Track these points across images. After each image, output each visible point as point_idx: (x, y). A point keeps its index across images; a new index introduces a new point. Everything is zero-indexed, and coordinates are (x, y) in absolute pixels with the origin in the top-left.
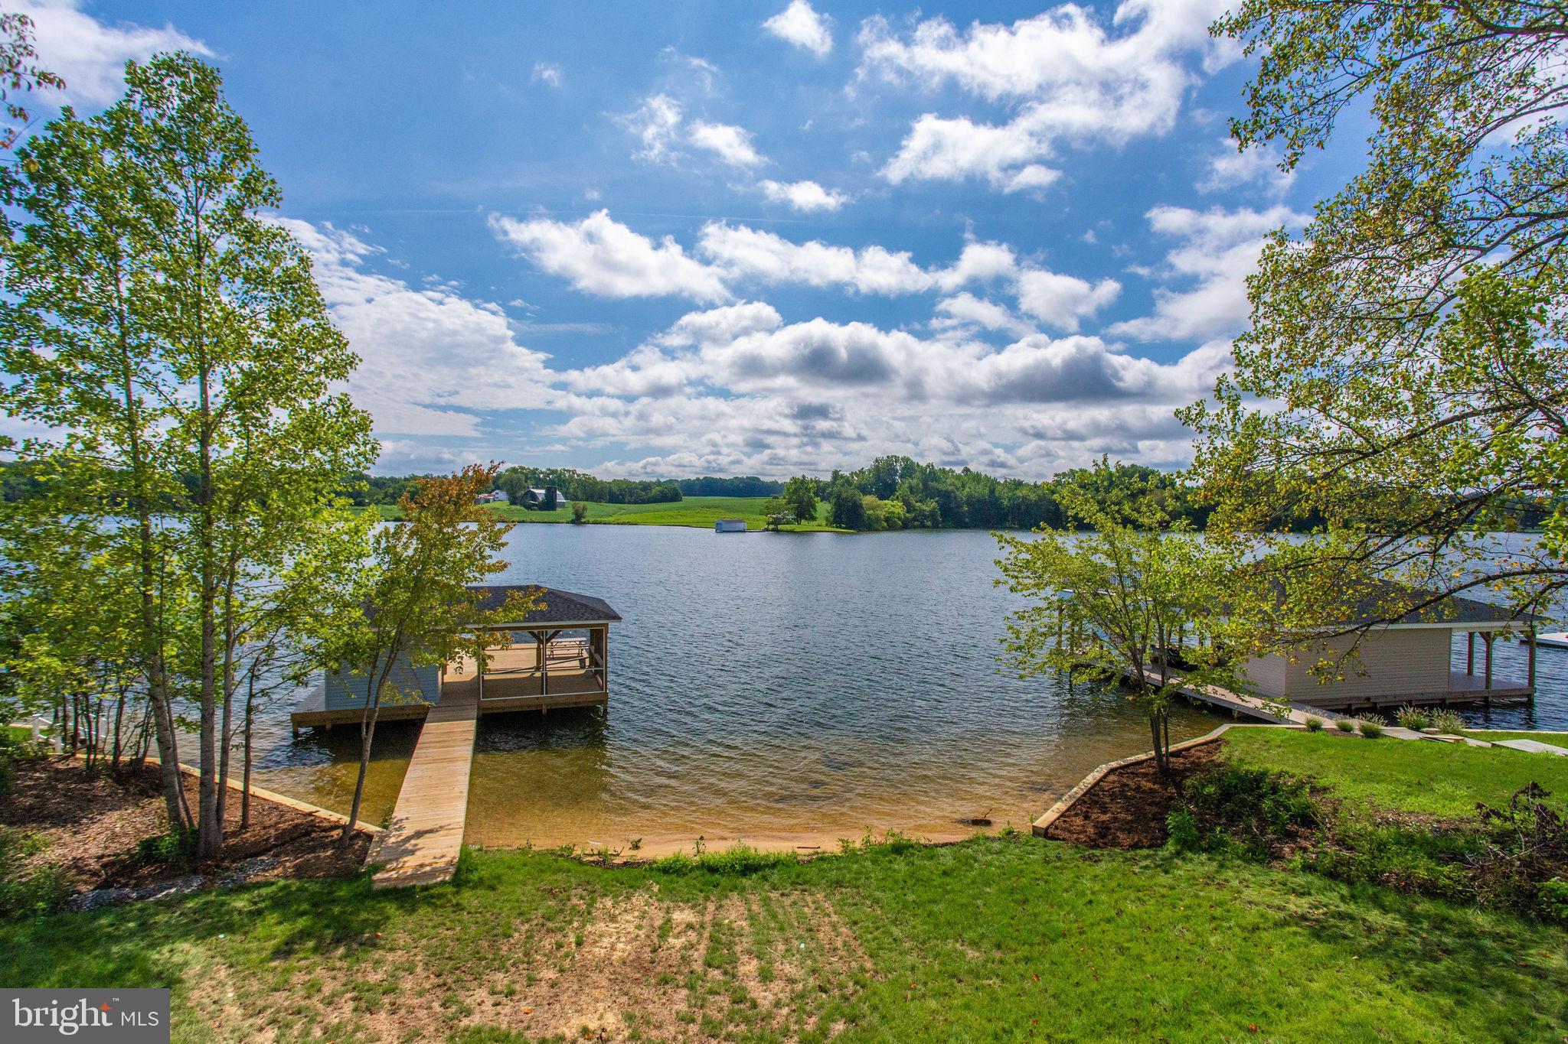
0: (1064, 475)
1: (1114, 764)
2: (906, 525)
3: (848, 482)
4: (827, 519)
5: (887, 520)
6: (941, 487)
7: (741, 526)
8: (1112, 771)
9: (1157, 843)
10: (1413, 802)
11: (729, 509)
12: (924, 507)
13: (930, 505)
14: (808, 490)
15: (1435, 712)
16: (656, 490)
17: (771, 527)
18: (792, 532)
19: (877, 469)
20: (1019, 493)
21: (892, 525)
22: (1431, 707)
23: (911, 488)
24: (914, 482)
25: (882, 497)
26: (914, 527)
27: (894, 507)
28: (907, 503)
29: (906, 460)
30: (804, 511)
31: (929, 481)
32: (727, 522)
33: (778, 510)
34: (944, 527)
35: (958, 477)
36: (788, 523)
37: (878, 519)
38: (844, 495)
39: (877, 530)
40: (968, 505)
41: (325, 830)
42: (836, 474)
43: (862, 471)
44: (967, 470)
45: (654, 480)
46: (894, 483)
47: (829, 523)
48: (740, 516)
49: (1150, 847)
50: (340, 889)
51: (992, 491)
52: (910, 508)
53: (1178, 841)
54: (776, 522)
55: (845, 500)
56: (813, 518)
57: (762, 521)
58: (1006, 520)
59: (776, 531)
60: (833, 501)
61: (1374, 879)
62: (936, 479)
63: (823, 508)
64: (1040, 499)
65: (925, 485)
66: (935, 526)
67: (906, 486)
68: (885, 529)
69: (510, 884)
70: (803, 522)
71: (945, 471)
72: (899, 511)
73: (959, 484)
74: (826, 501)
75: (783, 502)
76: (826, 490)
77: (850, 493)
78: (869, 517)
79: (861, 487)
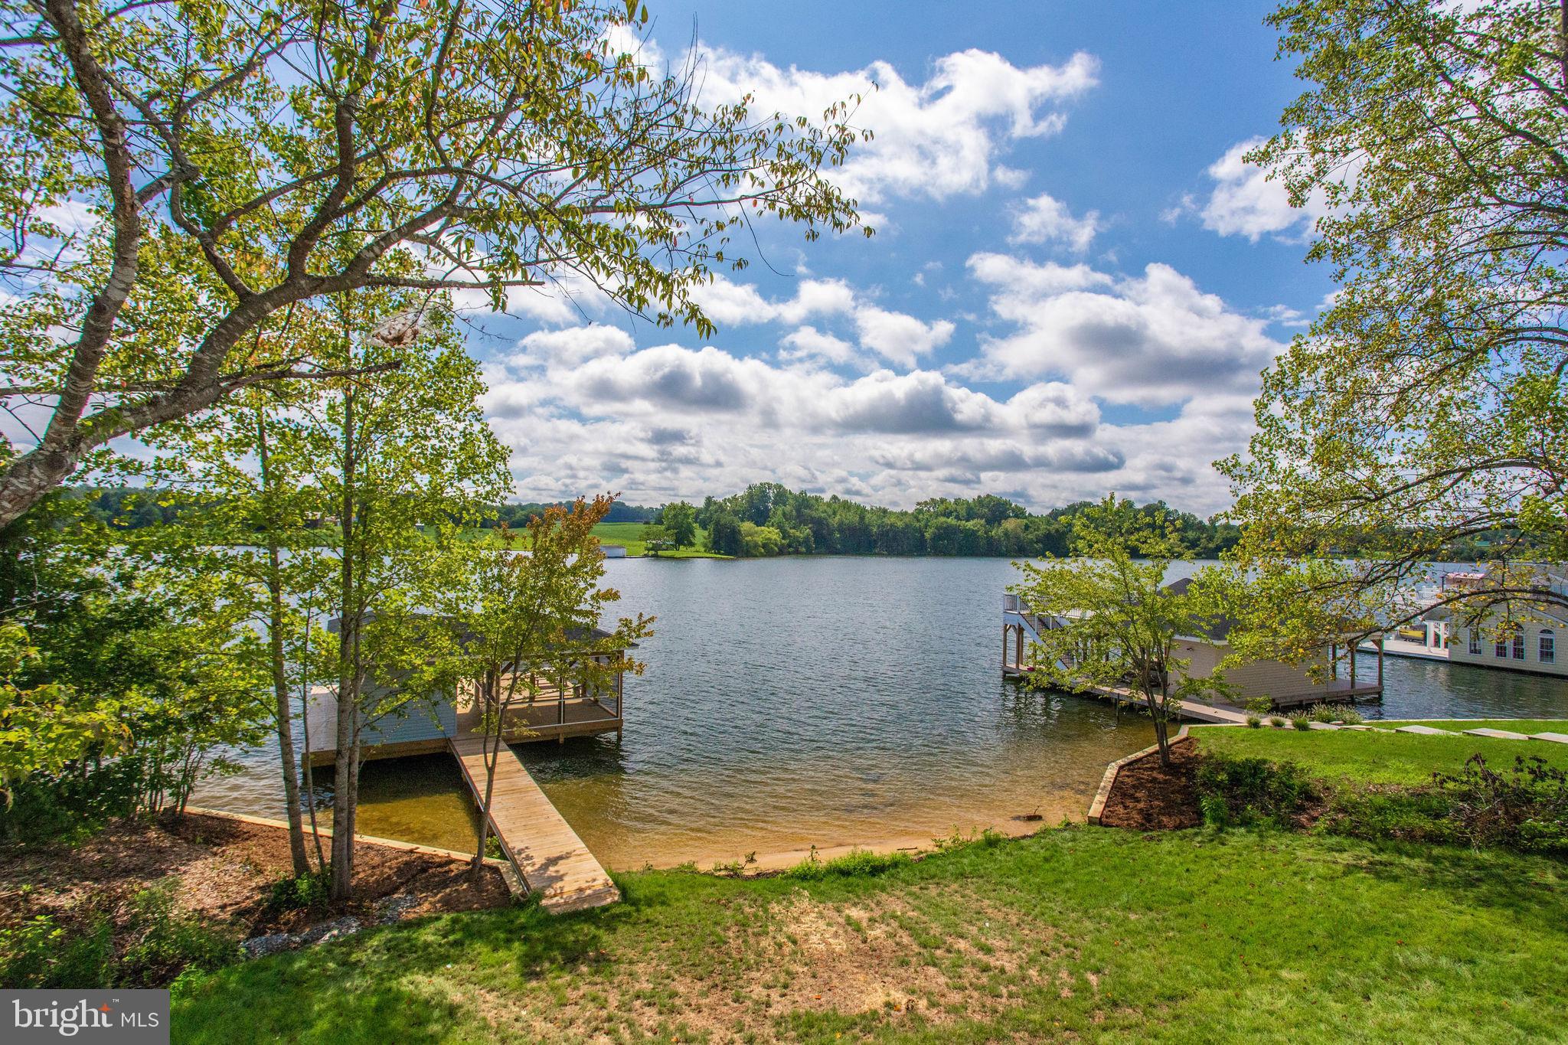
0: (926, 503)
1: (1121, 762)
2: (782, 552)
3: (721, 508)
4: (705, 545)
5: (764, 546)
6: (814, 514)
7: (621, 552)
8: (1121, 768)
9: (1198, 820)
10: (1380, 776)
12: (798, 534)
13: (804, 532)
14: (686, 516)
15: (1339, 708)
16: (520, 515)
17: (651, 553)
18: (672, 558)
19: (751, 495)
20: (887, 520)
21: (770, 551)
22: (1337, 703)
23: (784, 514)
24: (788, 508)
25: (758, 524)
26: (789, 554)
27: (770, 533)
28: (781, 529)
29: (778, 487)
30: (683, 538)
31: (803, 506)
32: (606, 547)
33: (657, 536)
34: (818, 554)
35: (829, 505)
36: (667, 549)
37: (756, 545)
38: (722, 522)
39: (756, 557)
40: (840, 531)
41: (440, 865)
42: (709, 500)
43: (735, 498)
44: (834, 497)
45: (516, 503)
46: (768, 510)
47: (708, 549)
48: (618, 542)
49: (1192, 826)
50: (517, 917)
51: (862, 518)
52: (785, 534)
53: (1214, 820)
54: (656, 548)
55: (725, 526)
56: (692, 544)
57: (641, 547)
59: (656, 557)
60: (711, 527)
61: (1387, 835)
62: (809, 507)
63: (700, 535)
64: (907, 526)
65: (798, 511)
66: (810, 553)
67: (779, 512)
68: (763, 556)
69: (677, 900)
70: (682, 548)
71: (817, 499)
72: (775, 537)
73: (830, 512)
74: (704, 527)
75: (662, 528)
76: (702, 516)
77: (726, 519)
78: (747, 543)
79: (736, 513)
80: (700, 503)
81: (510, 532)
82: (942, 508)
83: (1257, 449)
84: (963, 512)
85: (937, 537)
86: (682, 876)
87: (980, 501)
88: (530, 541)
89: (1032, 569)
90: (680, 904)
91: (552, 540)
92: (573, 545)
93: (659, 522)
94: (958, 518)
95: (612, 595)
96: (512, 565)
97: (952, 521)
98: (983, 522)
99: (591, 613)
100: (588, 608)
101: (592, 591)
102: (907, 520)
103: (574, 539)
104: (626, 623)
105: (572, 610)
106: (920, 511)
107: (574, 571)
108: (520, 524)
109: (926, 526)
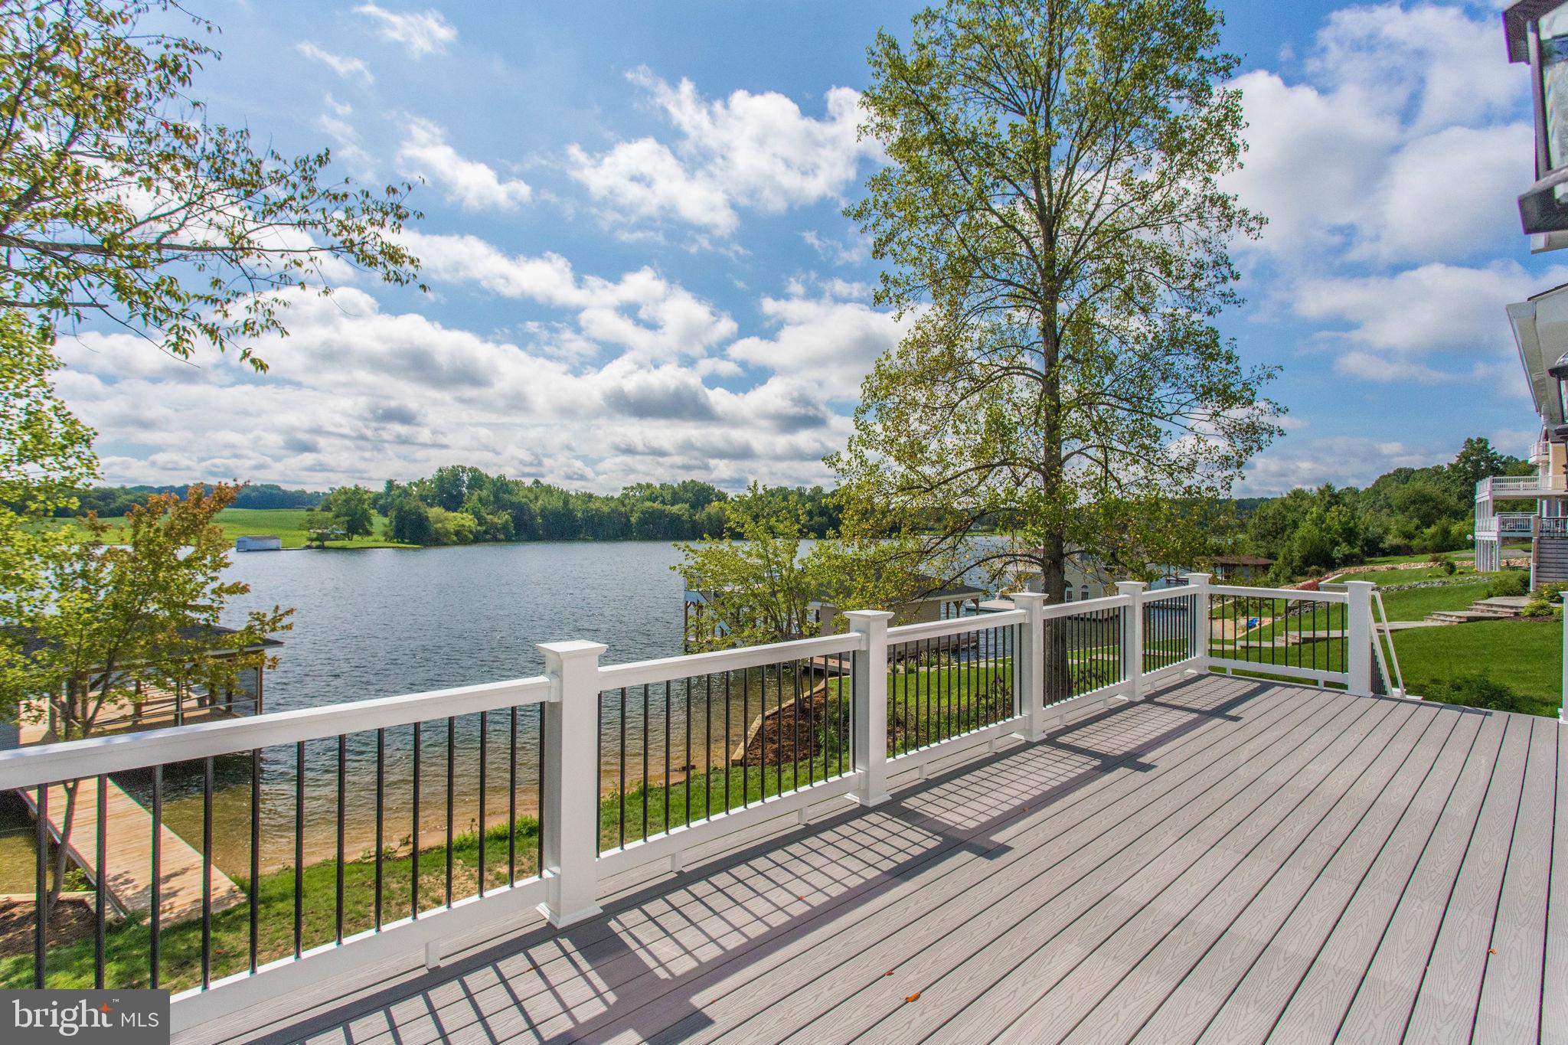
0: (632, 488)
1: (767, 713)
2: (477, 539)
3: (405, 493)
4: (385, 534)
5: (457, 533)
6: (514, 499)
7: (273, 544)
8: (767, 718)
9: (817, 751)
11: (248, 523)
12: (496, 520)
13: (503, 518)
14: (361, 501)
17: (315, 544)
18: (344, 549)
19: (441, 479)
20: (592, 506)
21: (462, 538)
23: (480, 500)
24: (484, 493)
25: (448, 509)
26: (487, 541)
27: (463, 519)
28: (477, 515)
29: (474, 470)
30: (357, 524)
31: (502, 491)
32: (254, 539)
33: (323, 524)
34: (518, 541)
35: (530, 489)
36: (337, 539)
37: (447, 533)
38: (407, 508)
39: (446, 545)
40: (543, 517)
42: (390, 484)
43: (422, 481)
44: (537, 482)
45: (116, 486)
46: (461, 494)
47: (388, 537)
48: (267, 532)
51: (566, 503)
52: (481, 521)
54: (321, 538)
55: (409, 513)
56: (369, 533)
57: (302, 537)
58: (580, 532)
59: (322, 548)
60: (393, 514)
62: (508, 491)
63: (380, 523)
64: (612, 511)
65: (496, 497)
66: (509, 539)
67: (475, 497)
68: (455, 544)
69: (316, 890)
70: (355, 537)
71: (517, 483)
72: (471, 523)
73: (532, 496)
74: (384, 511)
75: (330, 515)
76: (382, 502)
77: (410, 504)
78: (437, 531)
79: (423, 498)
80: (380, 488)
81: (100, 521)
82: (648, 492)
83: (853, 448)
84: (668, 497)
85: (642, 522)
86: (325, 869)
87: (685, 486)
88: (128, 533)
89: (690, 550)
90: (319, 894)
91: (158, 530)
92: (187, 535)
93: (327, 508)
94: (663, 502)
95: (239, 589)
96: (103, 560)
97: (657, 505)
98: (687, 506)
99: (211, 608)
100: (208, 602)
101: (215, 585)
102: (613, 505)
103: (190, 528)
104: (259, 617)
105: (185, 606)
106: (626, 496)
107: (188, 563)
108: (119, 512)
109: (632, 511)
